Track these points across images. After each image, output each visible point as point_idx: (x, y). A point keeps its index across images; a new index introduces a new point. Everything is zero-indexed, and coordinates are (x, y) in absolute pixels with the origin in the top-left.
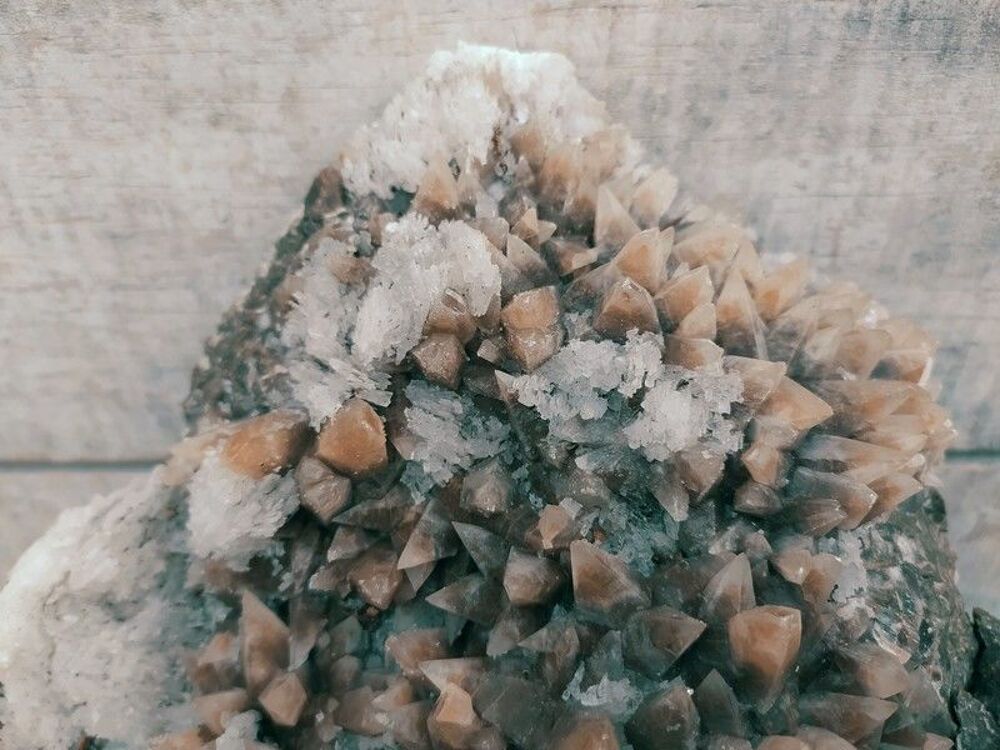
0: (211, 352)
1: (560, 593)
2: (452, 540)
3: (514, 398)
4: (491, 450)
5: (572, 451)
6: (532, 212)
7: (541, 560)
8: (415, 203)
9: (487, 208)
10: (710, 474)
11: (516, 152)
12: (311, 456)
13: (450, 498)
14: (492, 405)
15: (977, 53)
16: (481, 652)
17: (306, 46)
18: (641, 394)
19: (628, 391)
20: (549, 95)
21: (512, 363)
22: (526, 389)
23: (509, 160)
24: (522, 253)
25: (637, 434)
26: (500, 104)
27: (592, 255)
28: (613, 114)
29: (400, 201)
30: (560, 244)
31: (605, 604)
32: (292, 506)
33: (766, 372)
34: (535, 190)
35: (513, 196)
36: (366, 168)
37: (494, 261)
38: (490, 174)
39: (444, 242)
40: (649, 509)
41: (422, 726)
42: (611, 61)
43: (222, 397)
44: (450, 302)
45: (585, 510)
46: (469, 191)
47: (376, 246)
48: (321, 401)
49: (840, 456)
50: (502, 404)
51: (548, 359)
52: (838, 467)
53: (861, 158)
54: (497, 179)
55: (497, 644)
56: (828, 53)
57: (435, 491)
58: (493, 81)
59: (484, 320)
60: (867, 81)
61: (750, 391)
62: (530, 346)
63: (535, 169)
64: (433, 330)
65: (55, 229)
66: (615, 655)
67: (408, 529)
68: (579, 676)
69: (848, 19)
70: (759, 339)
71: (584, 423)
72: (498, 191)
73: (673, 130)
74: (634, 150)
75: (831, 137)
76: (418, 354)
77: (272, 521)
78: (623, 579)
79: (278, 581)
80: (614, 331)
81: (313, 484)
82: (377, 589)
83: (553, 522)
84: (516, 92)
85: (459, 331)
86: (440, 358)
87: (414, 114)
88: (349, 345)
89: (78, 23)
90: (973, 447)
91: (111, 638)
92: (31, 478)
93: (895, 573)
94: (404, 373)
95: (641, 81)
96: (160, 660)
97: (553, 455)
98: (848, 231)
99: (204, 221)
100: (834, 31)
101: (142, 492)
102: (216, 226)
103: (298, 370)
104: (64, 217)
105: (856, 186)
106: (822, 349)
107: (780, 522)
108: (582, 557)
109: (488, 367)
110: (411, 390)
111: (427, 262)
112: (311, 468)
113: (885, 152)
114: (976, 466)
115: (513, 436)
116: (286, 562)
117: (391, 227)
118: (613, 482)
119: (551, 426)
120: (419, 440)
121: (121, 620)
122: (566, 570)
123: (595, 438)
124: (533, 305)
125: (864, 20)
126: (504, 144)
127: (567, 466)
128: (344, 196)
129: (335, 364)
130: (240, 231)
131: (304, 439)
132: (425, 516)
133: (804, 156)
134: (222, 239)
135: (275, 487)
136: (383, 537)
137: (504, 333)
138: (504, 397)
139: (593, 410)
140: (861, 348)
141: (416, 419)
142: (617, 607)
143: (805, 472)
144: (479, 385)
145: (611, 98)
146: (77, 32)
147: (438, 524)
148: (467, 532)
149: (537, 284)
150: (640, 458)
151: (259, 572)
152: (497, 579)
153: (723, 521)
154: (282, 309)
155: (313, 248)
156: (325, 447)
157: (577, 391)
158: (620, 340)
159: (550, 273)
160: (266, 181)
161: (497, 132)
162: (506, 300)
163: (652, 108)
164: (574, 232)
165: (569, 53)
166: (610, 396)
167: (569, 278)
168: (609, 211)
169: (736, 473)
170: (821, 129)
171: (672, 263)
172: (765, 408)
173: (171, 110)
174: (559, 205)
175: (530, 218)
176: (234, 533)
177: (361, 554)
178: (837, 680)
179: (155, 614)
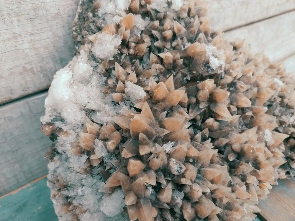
1: (173, 37)
5: (165, 12)
21: (148, 3)
57: (142, 32)
65: (15, 19)
71: (165, 8)
77: (120, 41)
78: (183, 28)
79: (120, 59)
83: (169, 23)
88: (117, 8)
91: (88, 88)
99: (54, 11)
102: (56, 12)
104: (17, 15)
108: (176, 26)
112: (123, 28)
119: (160, 11)
122: (173, 31)
123: (167, 10)
127: (165, 16)
131: (118, 26)
138: (149, 10)
139: (165, 5)
144: (143, 10)
150: (175, 11)
151: (116, 58)
152: (163, 38)
166: (167, 2)
169: (189, 9)
179: (95, 80)
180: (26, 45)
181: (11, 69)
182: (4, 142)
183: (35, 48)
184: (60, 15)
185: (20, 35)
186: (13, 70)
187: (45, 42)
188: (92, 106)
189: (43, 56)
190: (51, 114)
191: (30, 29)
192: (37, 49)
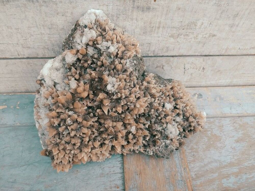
0: (64, 42)
1: (103, 65)
2: (93, 61)
3: (98, 47)
4: (96, 52)
5: (104, 52)
6: (99, 28)
7: (101, 62)
8: (87, 27)
9: (95, 28)
10: (115, 54)
11: (97, 22)
12: (78, 53)
13: (92, 57)
14: (96, 48)
15: (146, 11)
16: (96, 71)
17: (73, 8)
18: (109, 47)
19: (108, 46)
20: (101, 16)
21: (98, 44)
22: (99, 46)
23: (97, 23)
24: (98, 33)
25: (109, 50)
26: (96, 16)
27: (105, 33)
28: (108, 17)
29: (86, 27)
30: (102, 32)
31: (106, 65)
32: (77, 57)
33: (120, 45)
34: (100, 26)
35: (97, 26)
36: (82, 23)
37: (96, 34)
38: (95, 24)
39: (91, 31)
40: (110, 57)
41: (91, 77)
42: (107, 11)
43: (67, 47)
44: (92, 38)
45: (105, 57)
46: (93, 26)
47: (84, 32)
48: (79, 47)
49: (127, 52)
50: (97, 48)
51: (101, 44)
52: (127, 53)
53: (136, 22)
54: (96, 24)
55: (97, 70)
56: (130, 11)
57: (91, 56)
58: (95, 14)
59: (95, 40)
60: (135, 13)
61: (119, 46)
62: (99, 42)
63: (100, 24)
64: (90, 41)
65: (42, 27)
66: (107, 69)
67: (88, 60)
68: (104, 72)
69: (132, 7)
70: (121, 42)
71: (104, 49)
72: (96, 26)
73: (115, 18)
74: (110, 21)
75: (132, 19)
76: (88, 43)
77: (75, 59)
78: (108, 63)
79: (75, 66)
80: (107, 41)
81: (79, 55)
82: (86, 65)
83: (102, 58)
84: (97, 15)
85: (92, 41)
86: (91, 43)
87: (87, 17)
88: (82, 42)
89: (47, 4)
90: (154, 56)
91: (58, 73)
92: (34, 60)
93: (133, 64)
94: (87, 45)
95: (111, 13)
96: (63, 75)
97: (102, 52)
98: (135, 30)
99: (61, 27)
100: (131, 8)
101: (60, 57)
102: (62, 27)
103: (77, 44)
104: (43, 26)
105: (135, 25)
106: (126, 43)
107: (121, 58)
108: (104, 61)
109: (95, 44)
110: (88, 46)
111: (89, 34)
112: (79, 54)
113: (138, 21)
114: (155, 58)
115: (98, 51)
116: (76, 64)
117: (85, 30)
118: (107, 55)
119: (101, 50)
120: (89, 51)
121: (58, 71)
122: (103, 63)
123: (105, 51)
124: (100, 38)
125: (134, 7)
126: (96, 21)
127: (103, 54)
128: (79, 26)
129: (80, 44)
130: (65, 28)
131: (78, 51)
132: (90, 59)
133: (130, 21)
134: (63, 29)
135: (75, 56)
136: (86, 61)
137: (97, 41)
138: (97, 47)
139: (105, 48)
140: (131, 43)
141: (88, 49)
142: (107, 65)
143: (124, 54)
144: (95, 46)
145: (107, 15)
146: (47, 5)
147: (91, 59)
148: (94, 60)
149: (100, 36)
150: (109, 52)
151: (73, 65)
152: (97, 64)
153: (117, 58)
154: (74, 38)
155: (77, 31)
156: (80, 52)
157: (104, 46)
158: (108, 42)
159: (101, 35)
160: (68, 22)
161: (96, 19)
162: (97, 38)
163: (112, 16)
164: (104, 30)
165: (103, 10)
166: (107, 47)
167: (103, 35)
168: (107, 28)
169: (117, 54)
170: (131, 18)
171: (113, 34)
172: (120, 48)
173: (57, 14)
174: (102, 28)
175: (99, 29)
176: (71, 60)
177: (84, 63)
178: (126, 71)
179: (62, 70)
180: (46, 38)
181: (38, 46)
182: (32, 73)
183: (50, 40)
184: (64, 29)
185: (44, 34)
186: (39, 46)
187: (56, 39)
188: (56, 81)
189: (54, 44)
190: (41, 77)
191: (48, 32)
192: (52, 41)
